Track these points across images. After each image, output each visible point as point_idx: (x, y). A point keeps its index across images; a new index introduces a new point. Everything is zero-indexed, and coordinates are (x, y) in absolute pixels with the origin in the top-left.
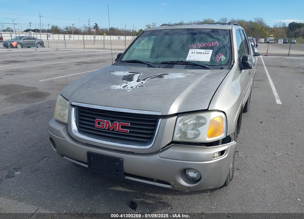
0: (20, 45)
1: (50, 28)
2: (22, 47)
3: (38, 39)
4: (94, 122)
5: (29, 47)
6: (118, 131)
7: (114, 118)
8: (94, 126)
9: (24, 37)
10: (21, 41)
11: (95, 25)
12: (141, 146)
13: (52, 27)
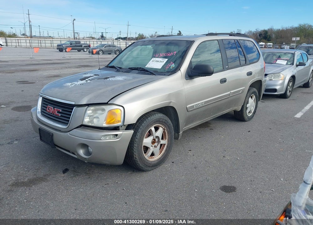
0: (102, 52)
1: (137, 36)
2: (103, 53)
3: (118, 47)
4: (46, 108)
5: (110, 54)
6: (55, 115)
7: (55, 106)
8: (46, 110)
9: (105, 45)
10: (103, 48)
11: (179, 32)
12: (64, 126)
13: (139, 35)
